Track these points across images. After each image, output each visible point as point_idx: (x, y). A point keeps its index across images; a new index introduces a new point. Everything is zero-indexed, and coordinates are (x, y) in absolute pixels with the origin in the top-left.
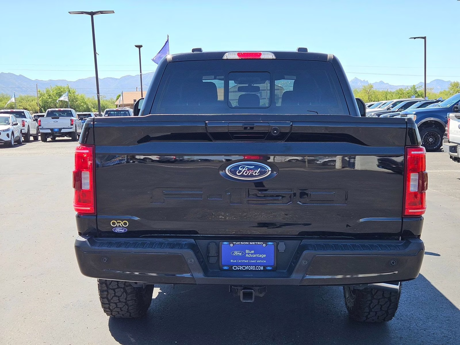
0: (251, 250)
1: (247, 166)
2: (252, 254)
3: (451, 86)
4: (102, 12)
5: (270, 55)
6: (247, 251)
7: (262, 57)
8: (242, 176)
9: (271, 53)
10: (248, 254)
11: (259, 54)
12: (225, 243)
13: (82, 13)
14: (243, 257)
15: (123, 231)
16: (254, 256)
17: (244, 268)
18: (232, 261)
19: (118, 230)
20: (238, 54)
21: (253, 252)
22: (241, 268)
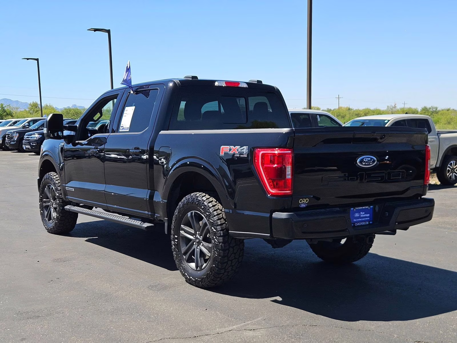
0: (363, 212)
1: (367, 159)
2: (363, 214)
3: (30, 106)
5: (245, 84)
6: (361, 213)
7: (240, 86)
8: (365, 165)
9: (245, 83)
10: (362, 215)
11: (238, 83)
12: (352, 209)
14: (360, 217)
15: (304, 206)
16: (364, 216)
17: (360, 224)
18: (354, 220)
19: (303, 206)
20: (225, 82)
21: (364, 213)
22: (359, 224)
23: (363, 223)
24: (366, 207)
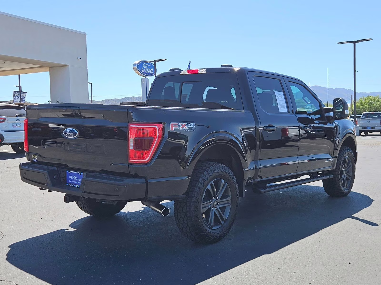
4: (362, 41)
11: (197, 71)
12: (67, 171)
13: (347, 42)
14: (73, 180)
16: (77, 179)
18: (69, 181)
19: (35, 160)
20: (187, 71)
21: (76, 177)
22: (72, 185)
23: (76, 186)
24: (78, 173)
